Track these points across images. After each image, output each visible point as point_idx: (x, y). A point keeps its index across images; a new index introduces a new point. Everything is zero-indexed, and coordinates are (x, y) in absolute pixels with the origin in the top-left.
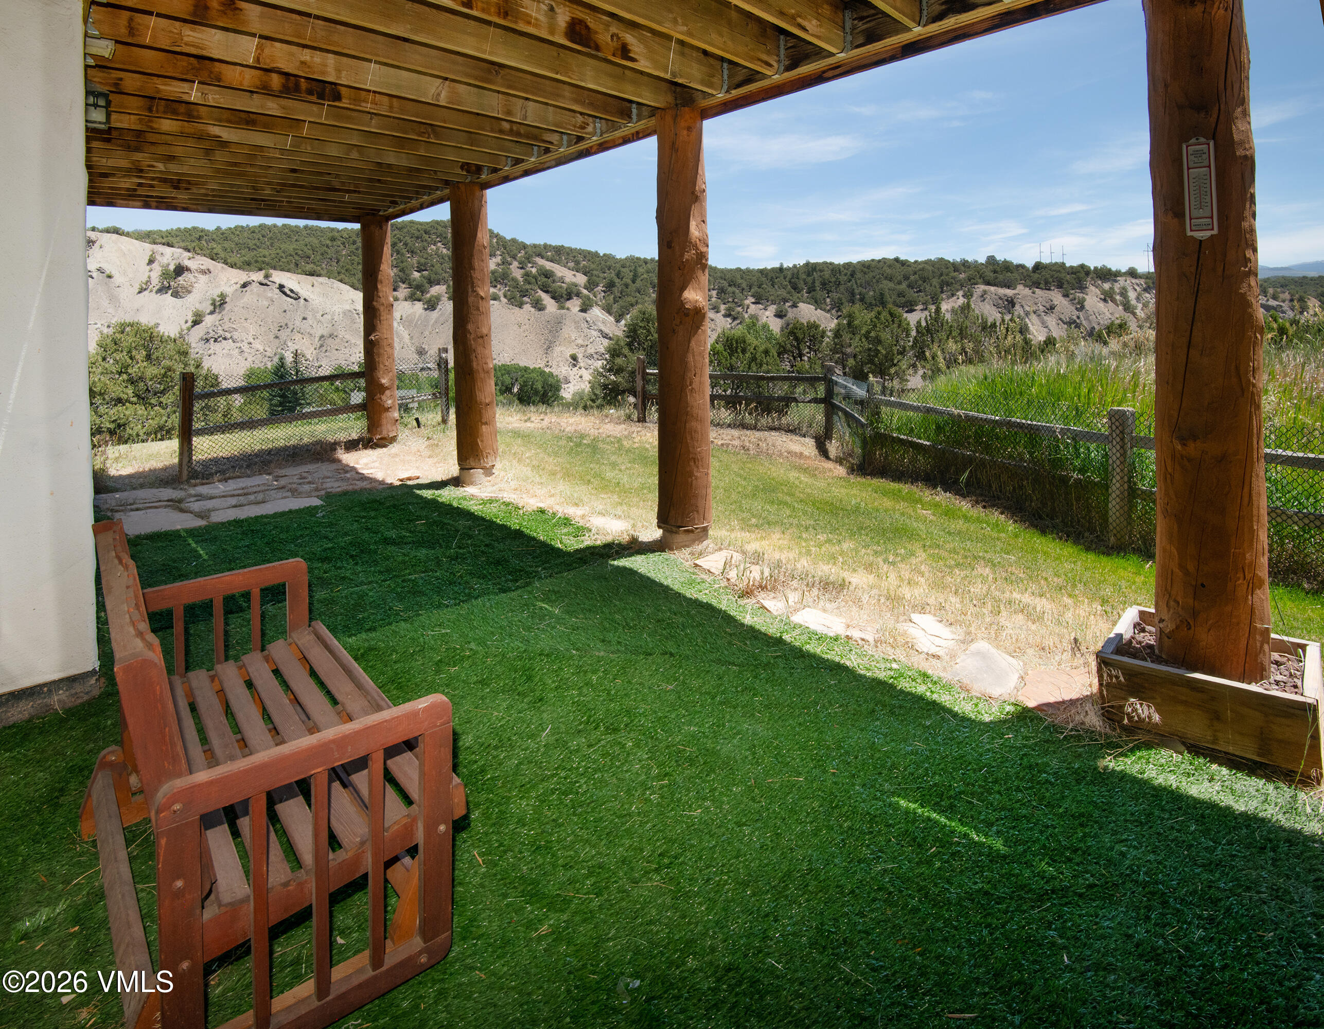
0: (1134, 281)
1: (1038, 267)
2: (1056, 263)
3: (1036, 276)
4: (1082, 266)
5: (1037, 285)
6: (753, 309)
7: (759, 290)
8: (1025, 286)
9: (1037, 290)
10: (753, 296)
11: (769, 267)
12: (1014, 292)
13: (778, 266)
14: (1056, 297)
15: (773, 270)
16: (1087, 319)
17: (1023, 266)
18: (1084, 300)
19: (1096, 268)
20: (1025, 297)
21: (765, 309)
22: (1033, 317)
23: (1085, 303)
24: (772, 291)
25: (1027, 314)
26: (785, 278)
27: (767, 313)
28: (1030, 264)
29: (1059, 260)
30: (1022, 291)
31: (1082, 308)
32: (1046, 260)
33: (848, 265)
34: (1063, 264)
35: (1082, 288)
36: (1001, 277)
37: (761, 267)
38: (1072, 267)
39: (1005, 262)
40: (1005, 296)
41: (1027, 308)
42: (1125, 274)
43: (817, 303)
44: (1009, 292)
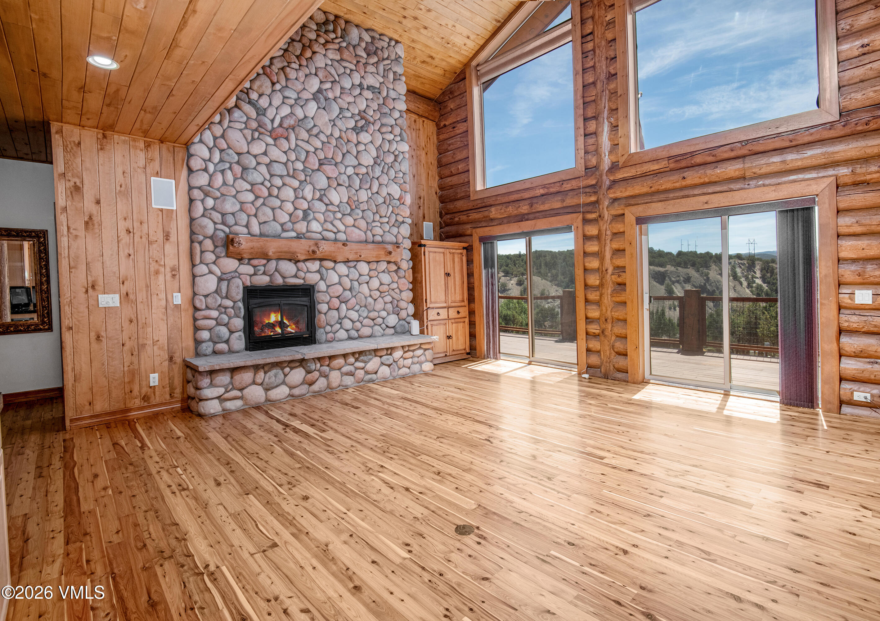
0: (740, 262)
1: (680, 253)
2: (691, 252)
3: (679, 260)
4: (708, 253)
5: (678, 265)
6: (503, 280)
7: (507, 268)
8: (672, 265)
9: (679, 268)
10: (503, 272)
11: (512, 254)
12: (664, 269)
13: (518, 253)
14: (692, 272)
15: (515, 256)
16: (710, 285)
17: (670, 254)
18: (708, 274)
19: (716, 254)
20: (671, 272)
21: (511, 280)
22: (676, 284)
23: (709, 276)
24: (515, 268)
25: (673, 283)
26: (522, 260)
27: (512, 282)
28: (675, 252)
29: (693, 250)
30: (670, 268)
31: (708, 278)
32: (685, 250)
33: (560, 253)
34: (696, 252)
35: (708, 267)
36: (657, 260)
37: (507, 254)
38: (701, 254)
39: (659, 251)
40: (659, 272)
41: (673, 279)
42: (735, 257)
43: (543, 276)
44: (662, 269)
